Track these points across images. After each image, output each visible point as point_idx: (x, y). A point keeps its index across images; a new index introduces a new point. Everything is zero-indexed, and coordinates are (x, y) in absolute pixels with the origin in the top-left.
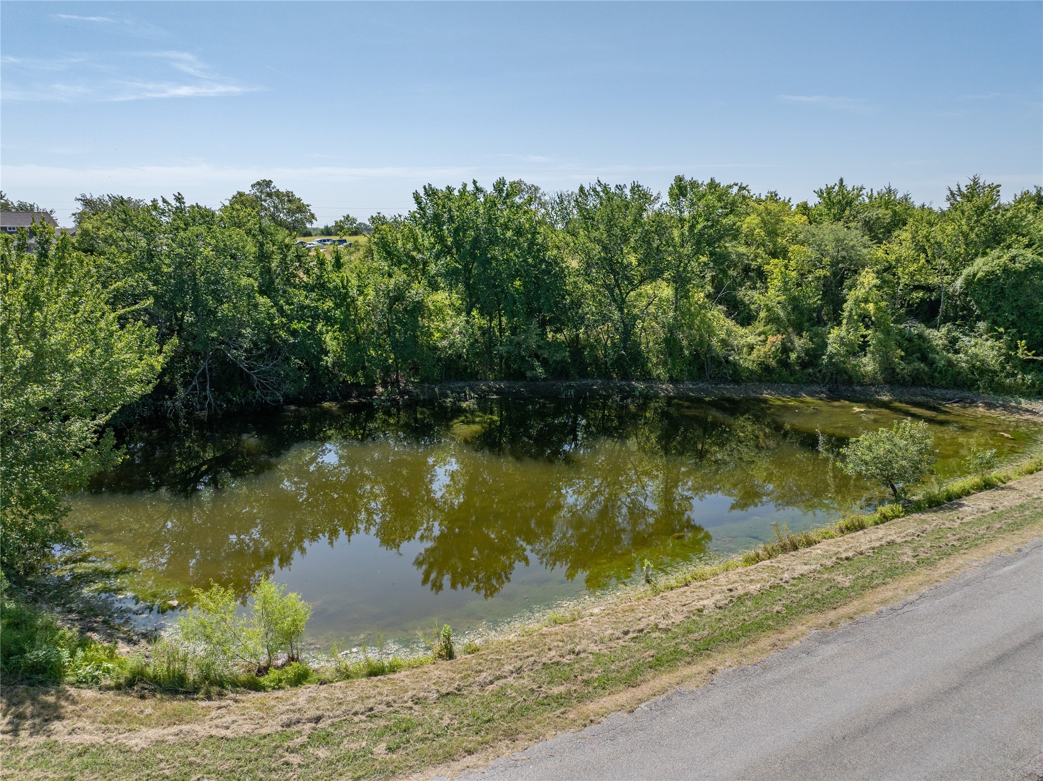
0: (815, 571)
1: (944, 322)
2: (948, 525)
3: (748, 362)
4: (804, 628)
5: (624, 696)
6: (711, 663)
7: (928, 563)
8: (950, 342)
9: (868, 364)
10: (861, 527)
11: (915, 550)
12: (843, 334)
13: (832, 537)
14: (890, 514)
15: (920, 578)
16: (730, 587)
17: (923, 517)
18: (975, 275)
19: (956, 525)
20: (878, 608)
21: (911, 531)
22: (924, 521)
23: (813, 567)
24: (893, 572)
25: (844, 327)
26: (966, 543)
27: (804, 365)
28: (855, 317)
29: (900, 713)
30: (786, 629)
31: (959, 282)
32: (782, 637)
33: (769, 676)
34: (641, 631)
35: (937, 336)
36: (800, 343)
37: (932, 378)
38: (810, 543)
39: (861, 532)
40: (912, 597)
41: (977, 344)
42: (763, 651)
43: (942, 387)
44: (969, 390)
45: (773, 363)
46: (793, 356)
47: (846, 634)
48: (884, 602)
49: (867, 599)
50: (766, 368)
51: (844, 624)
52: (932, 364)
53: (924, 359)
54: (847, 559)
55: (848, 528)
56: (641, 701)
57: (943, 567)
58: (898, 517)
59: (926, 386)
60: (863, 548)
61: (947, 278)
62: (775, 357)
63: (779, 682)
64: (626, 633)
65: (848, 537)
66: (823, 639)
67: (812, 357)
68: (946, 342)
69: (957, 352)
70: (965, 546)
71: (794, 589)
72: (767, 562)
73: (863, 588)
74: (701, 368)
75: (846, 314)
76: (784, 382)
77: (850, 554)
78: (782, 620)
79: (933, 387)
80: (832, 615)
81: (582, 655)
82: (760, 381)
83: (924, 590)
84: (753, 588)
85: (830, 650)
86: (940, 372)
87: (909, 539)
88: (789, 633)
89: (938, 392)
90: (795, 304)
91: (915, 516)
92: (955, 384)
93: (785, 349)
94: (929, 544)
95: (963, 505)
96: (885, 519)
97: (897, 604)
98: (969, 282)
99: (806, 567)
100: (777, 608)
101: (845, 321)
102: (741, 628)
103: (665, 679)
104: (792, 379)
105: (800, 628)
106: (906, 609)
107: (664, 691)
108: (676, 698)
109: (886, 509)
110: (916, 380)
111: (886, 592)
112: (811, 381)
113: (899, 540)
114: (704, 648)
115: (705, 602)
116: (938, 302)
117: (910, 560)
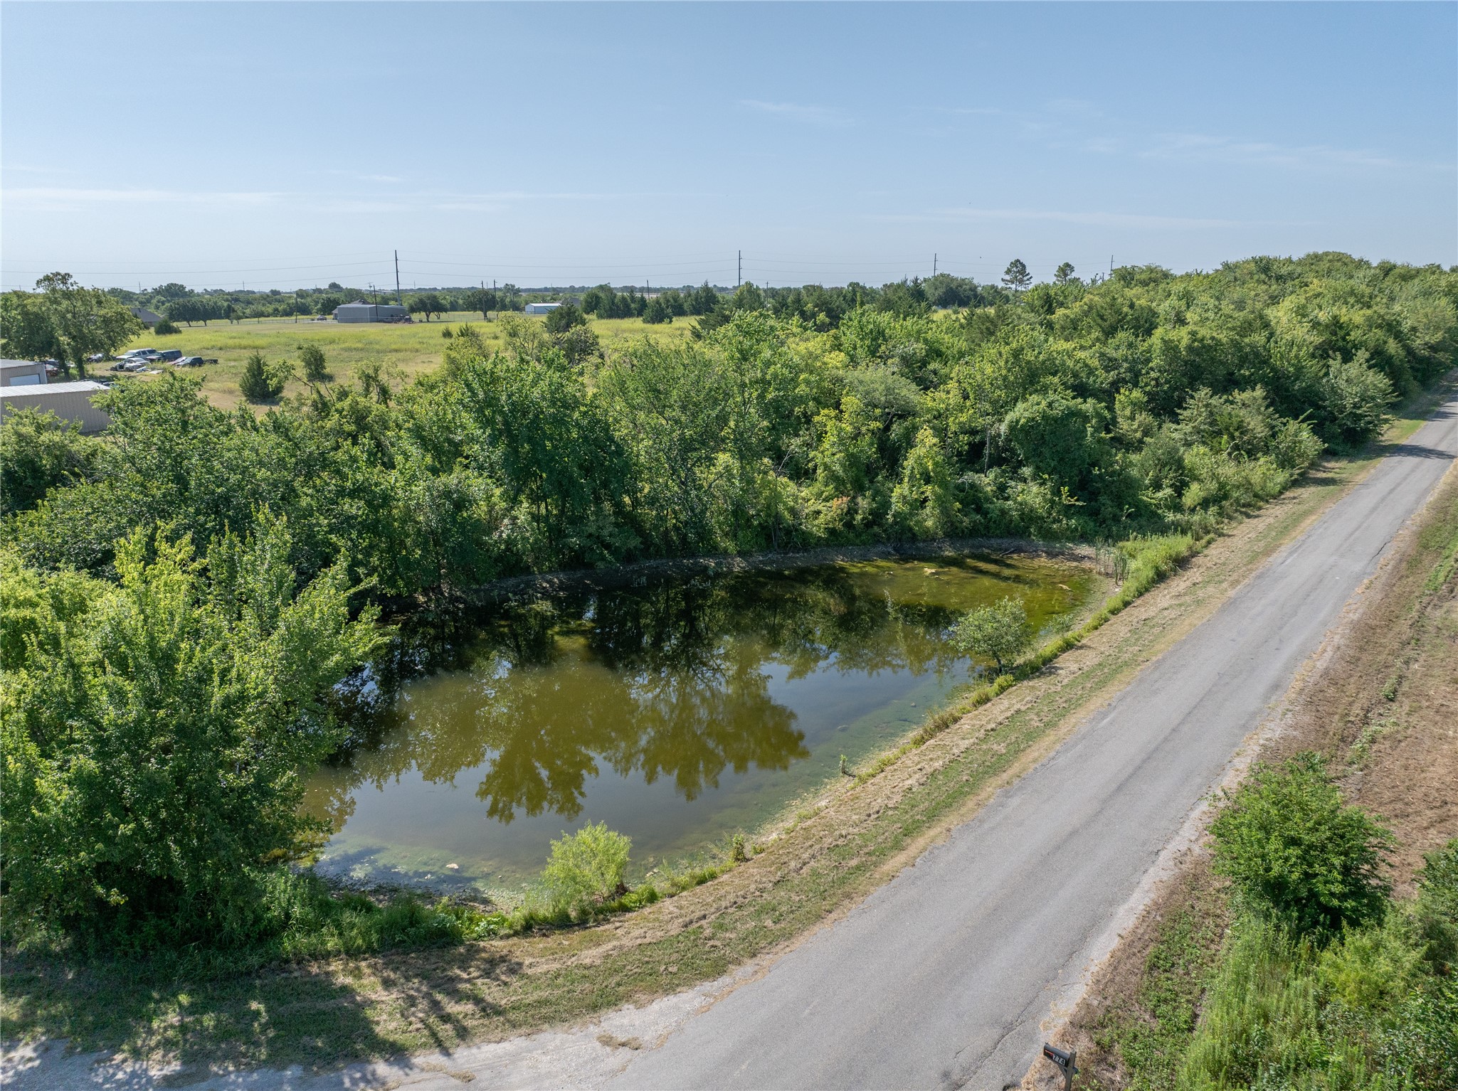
0: (974, 744)
1: (990, 467)
2: (1053, 689)
3: (817, 528)
4: (990, 789)
5: (901, 858)
6: (944, 825)
7: (1050, 725)
8: (998, 488)
9: (930, 519)
10: (988, 700)
11: (1038, 714)
12: (906, 492)
13: (969, 712)
14: (1005, 684)
15: (1052, 738)
16: (919, 767)
17: (1031, 683)
18: (1018, 422)
19: (1059, 689)
20: (1033, 766)
21: (1028, 698)
22: (1033, 687)
23: (972, 741)
24: (1032, 736)
25: (906, 485)
26: (1073, 704)
27: (868, 524)
28: (918, 476)
29: (1074, 833)
30: (979, 792)
31: (1003, 428)
32: (980, 798)
33: (986, 826)
34: (878, 812)
35: (987, 480)
36: (863, 503)
37: (987, 528)
38: (956, 720)
39: (989, 704)
40: (1052, 754)
41: (1024, 490)
42: (973, 810)
43: (997, 536)
44: (1021, 537)
45: (839, 526)
46: (859, 517)
47: (1020, 788)
48: (1035, 761)
49: (1023, 760)
50: (832, 532)
51: (1016, 782)
52: (985, 513)
53: (979, 510)
54: (992, 730)
55: (978, 702)
56: (915, 858)
57: (1064, 726)
58: (1011, 686)
59: (982, 536)
60: (1000, 719)
61: (989, 419)
62: (841, 520)
63: (993, 829)
64: (869, 815)
65: (981, 709)
66: (1007, 795)
67: (877, 516)
68: (994, 488)
69: (1007, 499)
70: (1072, 707)
71: (968, 761)
72: (932, 742)
73: (1016, 752)
74: (769, 538)
75: (907, 472)
76: (851, 545)
77: (993, 726)
78: (972, 786)
79: (989, 538)
80: (1005, 776)
81: (849, 837)
82: (828, 545)
83: (1058, 747)
84: (938, 764)
85: (1015, 801)
86: (995, 522)
87: (1029, 705)
88: (983, 795)
89: (994, 542)
90: (852, 461)
91: (1025, 683)
92: (1009, 532)
93: (852, 511)
94: (1046, 709)
95: (1057, 669)
96: (1003, 689)
97: (1045, 761)
98: (1012, 428)
99: (967, 742)
100: (965, 778)
101: (906, 480)
102: (949, 797)
103: (921, 842)
104: (858, 541)
105: (988, 789)
106: (1051, 763)
107: (925, 849)
108: (936, 852)
109: (1001, 680)
110: (973, 532)
111: (1033, 753)
112: (877, 540)
113: (1023, 708)
114: (933, 816)
115: (910, 782)
116: (983, 443)
117: (1038, 724)
